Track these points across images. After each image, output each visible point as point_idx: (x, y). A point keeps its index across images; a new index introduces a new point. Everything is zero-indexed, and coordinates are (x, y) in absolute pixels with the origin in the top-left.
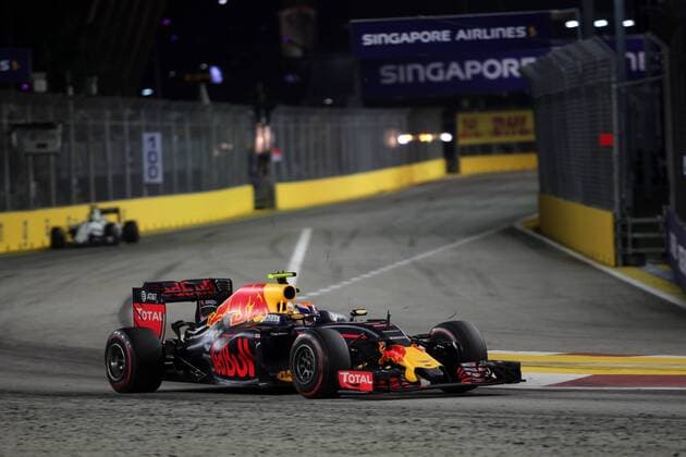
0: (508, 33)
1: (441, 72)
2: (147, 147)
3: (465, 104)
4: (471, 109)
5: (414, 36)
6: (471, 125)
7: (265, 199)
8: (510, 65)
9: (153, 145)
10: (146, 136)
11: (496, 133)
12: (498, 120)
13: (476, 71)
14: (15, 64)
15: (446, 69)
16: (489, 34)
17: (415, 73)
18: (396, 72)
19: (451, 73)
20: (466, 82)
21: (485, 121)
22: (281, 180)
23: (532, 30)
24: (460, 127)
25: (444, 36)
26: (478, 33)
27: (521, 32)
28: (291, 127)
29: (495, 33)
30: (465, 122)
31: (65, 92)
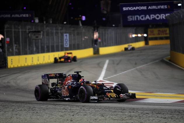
0: (162, 7)
1: (144, 18)
2: (65, 37)
3: (150, 26)
4: (152, 28)
5: (137, 8)
6: (152, 32)
7: (96, 52)
8: (163, 16)
9: (66, 37)
10: (65, 35)
11: (159, 34)
12: (159, 31)
13: (153, 17)
14: (30, 15)
15: (145, 17)
16: (157, 7)
17: (137, 18)
18: (132, 18)
19: (147, 18)
20: (151, 20)
21: (156, 31)
22: (101, 47)
23: (169, 6)
24: (149, 33)
25: (145, 8)
26: (154, 7)
27: (166, 7)
28: (104, 32)
29: (159, 7)
30: (150, 31)
31: (43, 22)
